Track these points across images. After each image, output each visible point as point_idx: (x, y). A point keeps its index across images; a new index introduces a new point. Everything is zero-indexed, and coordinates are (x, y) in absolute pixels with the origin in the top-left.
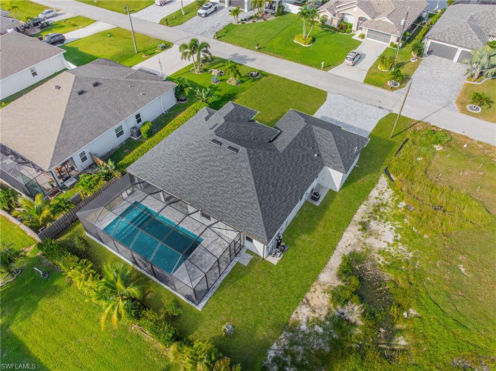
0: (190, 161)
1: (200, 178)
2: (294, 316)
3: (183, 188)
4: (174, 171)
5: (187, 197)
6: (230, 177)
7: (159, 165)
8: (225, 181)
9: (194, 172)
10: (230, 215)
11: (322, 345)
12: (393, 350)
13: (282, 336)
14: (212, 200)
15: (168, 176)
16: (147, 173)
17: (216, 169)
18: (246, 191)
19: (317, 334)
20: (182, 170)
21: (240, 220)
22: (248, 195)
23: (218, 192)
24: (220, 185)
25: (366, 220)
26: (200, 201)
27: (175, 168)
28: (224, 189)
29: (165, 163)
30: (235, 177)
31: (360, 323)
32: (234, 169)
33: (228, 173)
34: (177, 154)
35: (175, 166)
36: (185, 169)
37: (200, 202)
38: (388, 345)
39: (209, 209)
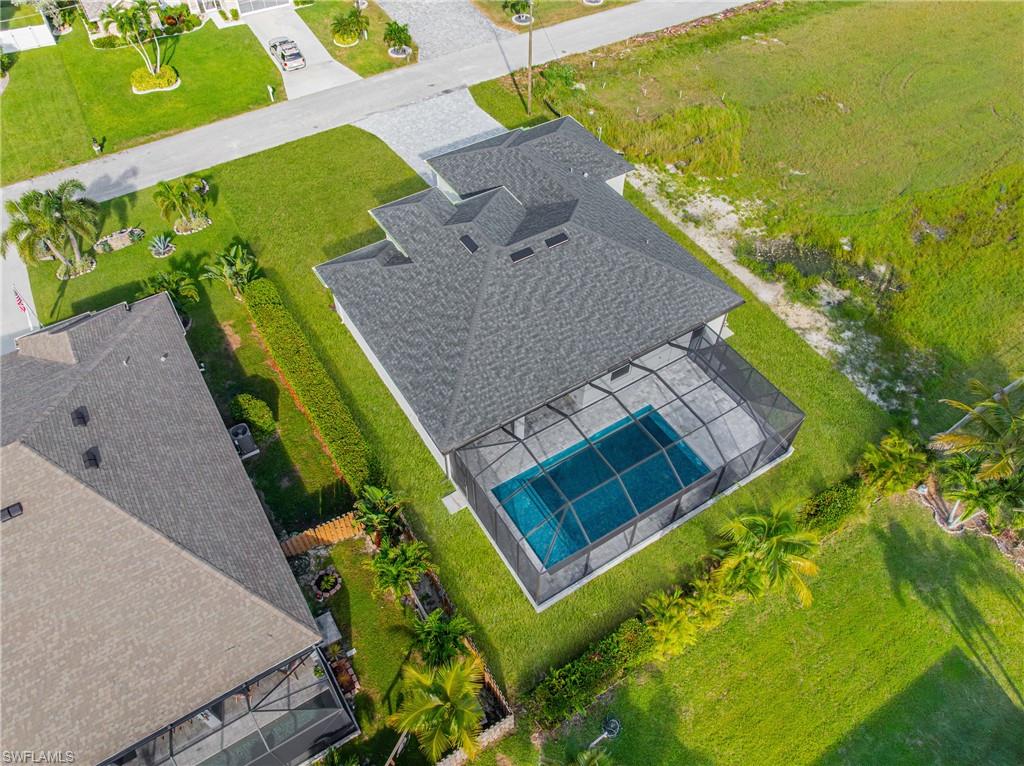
0: (523, 319)
1: (570, 324)
2: (820, 352)
3: (569, 363)
4: (522, 359)
5: (593, 368)
6: (606, 278)
7: (488, 378)
8: (606, 290)
9: (551, 326)
10: (670, 320)
11: (870, 341)
12: (889, 281)
13: (849, 377)
14: (626, 332)
15: (525, 374)
16: (487, 413)
17: (573, 288)
18: (646, 272)
19: (853, 340)
20: (531, 345)
21: (687, 311)
22: (655, 274)
23: (618, 313)
24: (607, 302)
25: (681, 213)
26: (615, 350)
27: (518, 354)
28: (619, 300)
29: (493, 366)
30: (611, 270)
31: (847, 293)
32: (594, 262)
33: (596, 276)
34: (491, 333)
35: (513, 352)
36: (534, 337)
37: (617, 353)
38: (882, 281)
39: (639, 345)
